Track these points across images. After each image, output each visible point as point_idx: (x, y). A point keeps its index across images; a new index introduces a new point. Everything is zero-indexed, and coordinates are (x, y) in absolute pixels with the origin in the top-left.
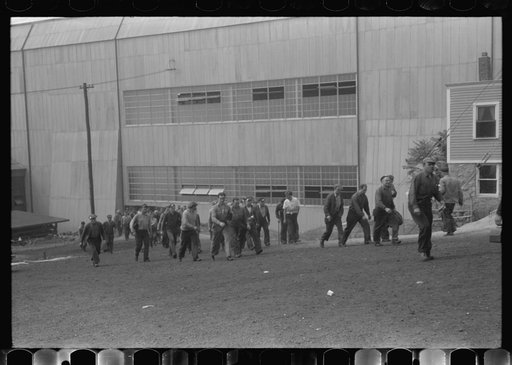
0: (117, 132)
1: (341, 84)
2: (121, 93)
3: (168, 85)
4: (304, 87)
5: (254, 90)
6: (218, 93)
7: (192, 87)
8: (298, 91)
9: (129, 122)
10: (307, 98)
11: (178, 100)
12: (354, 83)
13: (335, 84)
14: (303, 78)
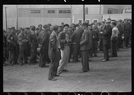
0: (17, 19)
1: (68, 11)
2: (18, 9)
3: (29, 8)
4: (59, 11)
5: (48, 11)
6: (40, 11)
7: (34, 9)
8: (58, 11)
9: (19, 16)
10: (60, 13)
11: (31, 12)
12: (70, 10)
13: (66, 10)
14: (59, 8)
